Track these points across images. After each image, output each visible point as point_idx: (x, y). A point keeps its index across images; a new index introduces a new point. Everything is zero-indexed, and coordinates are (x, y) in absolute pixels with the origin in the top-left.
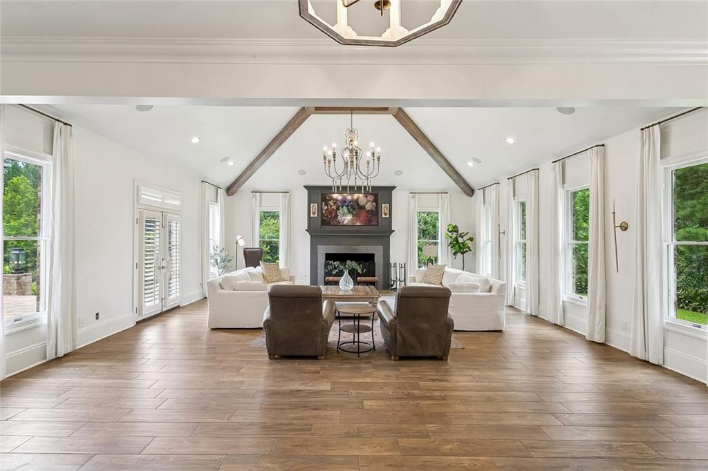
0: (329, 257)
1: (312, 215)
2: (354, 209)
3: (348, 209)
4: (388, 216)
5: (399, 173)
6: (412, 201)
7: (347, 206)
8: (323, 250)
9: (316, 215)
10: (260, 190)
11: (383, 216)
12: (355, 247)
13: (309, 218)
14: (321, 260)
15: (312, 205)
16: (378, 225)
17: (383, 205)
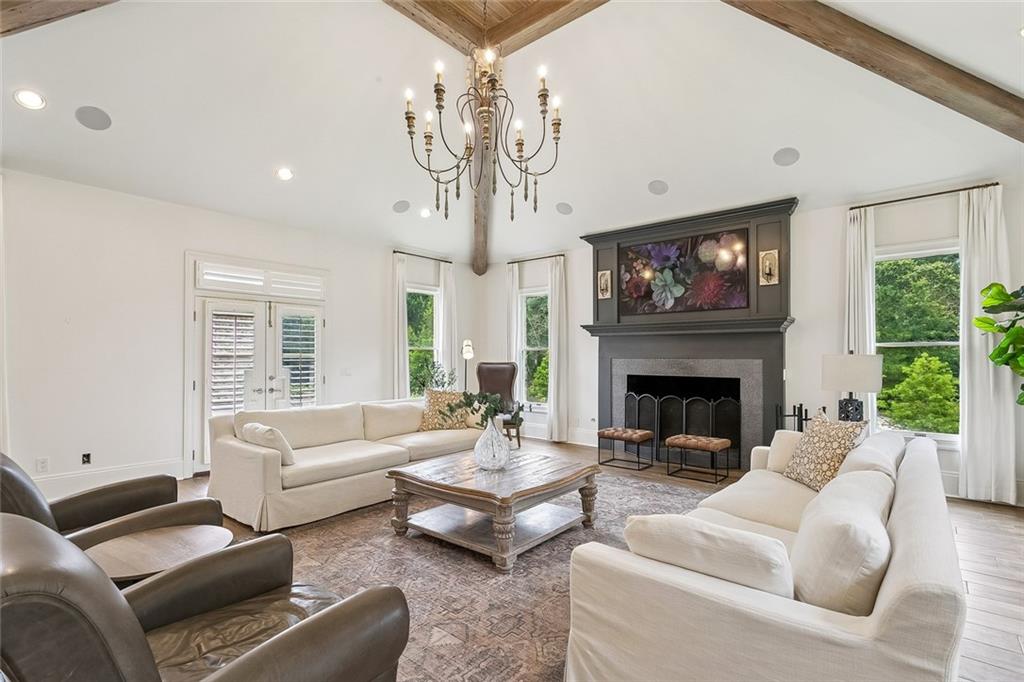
0: (636, 384)
1: (600, 297)
2: (688, 272)
3: (674, 276)
4: (775, 281)
5: (786, 156)
6: (853, 231)
7: (672, 269)
8: (623, 368)
9: (608, 295)
10: (517, 258)
11: (763, 282)
12: (691, 362)
13: (597, 301)
14: (620, 389)
15: (600, 273)
16: (748, 306)
17: (762, 254)
